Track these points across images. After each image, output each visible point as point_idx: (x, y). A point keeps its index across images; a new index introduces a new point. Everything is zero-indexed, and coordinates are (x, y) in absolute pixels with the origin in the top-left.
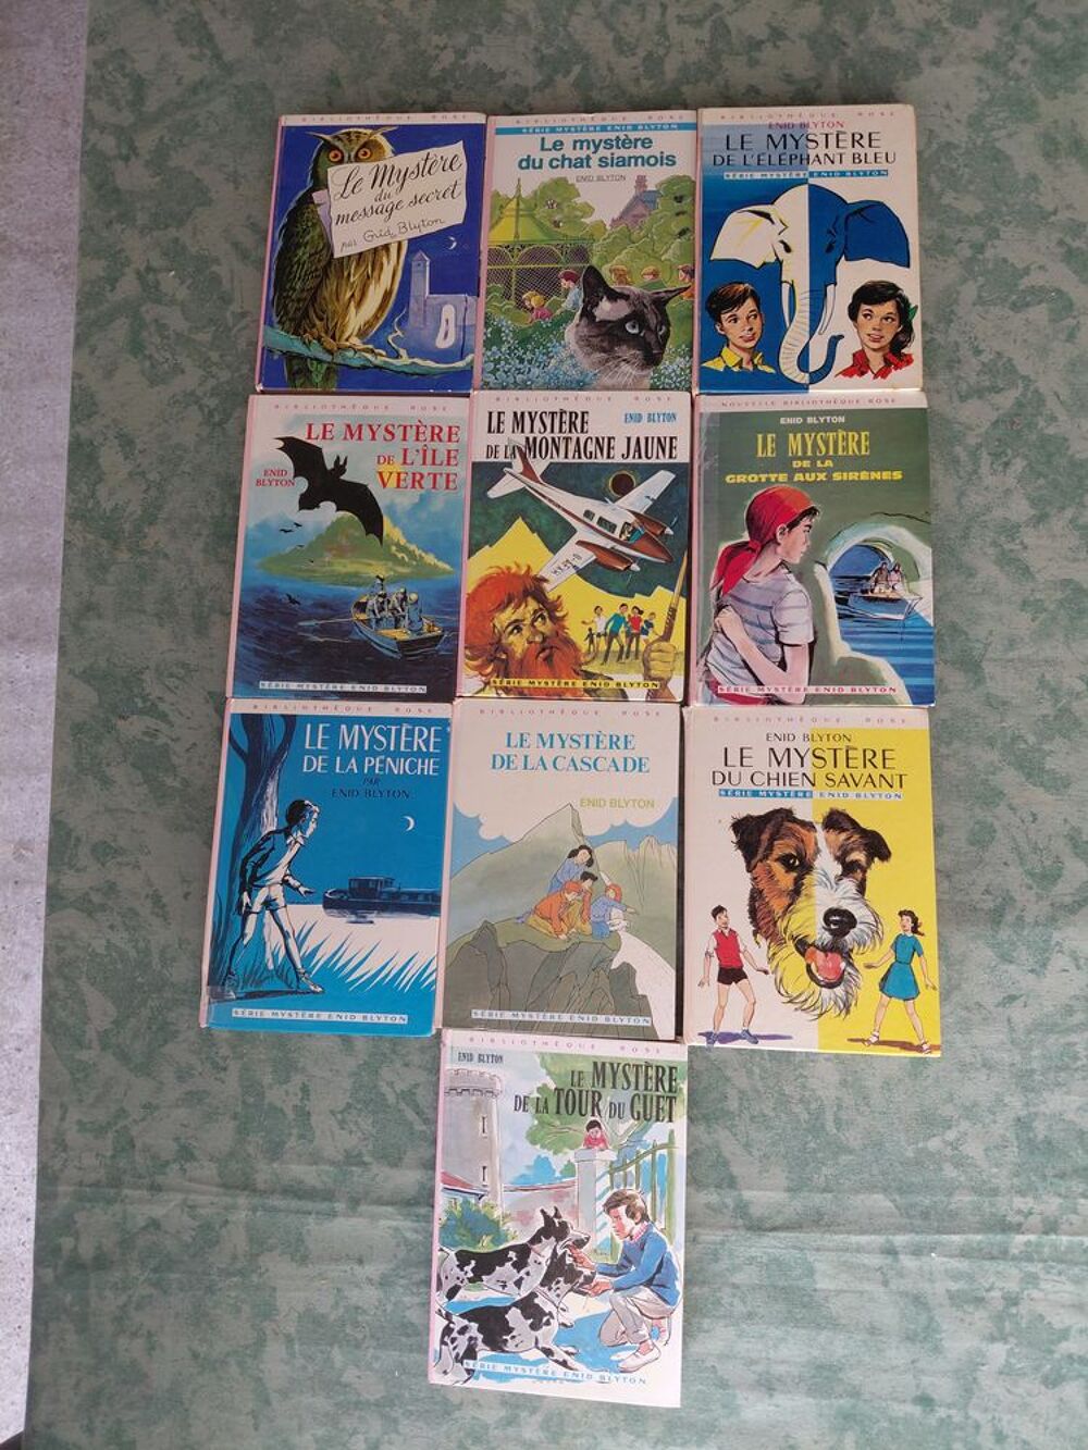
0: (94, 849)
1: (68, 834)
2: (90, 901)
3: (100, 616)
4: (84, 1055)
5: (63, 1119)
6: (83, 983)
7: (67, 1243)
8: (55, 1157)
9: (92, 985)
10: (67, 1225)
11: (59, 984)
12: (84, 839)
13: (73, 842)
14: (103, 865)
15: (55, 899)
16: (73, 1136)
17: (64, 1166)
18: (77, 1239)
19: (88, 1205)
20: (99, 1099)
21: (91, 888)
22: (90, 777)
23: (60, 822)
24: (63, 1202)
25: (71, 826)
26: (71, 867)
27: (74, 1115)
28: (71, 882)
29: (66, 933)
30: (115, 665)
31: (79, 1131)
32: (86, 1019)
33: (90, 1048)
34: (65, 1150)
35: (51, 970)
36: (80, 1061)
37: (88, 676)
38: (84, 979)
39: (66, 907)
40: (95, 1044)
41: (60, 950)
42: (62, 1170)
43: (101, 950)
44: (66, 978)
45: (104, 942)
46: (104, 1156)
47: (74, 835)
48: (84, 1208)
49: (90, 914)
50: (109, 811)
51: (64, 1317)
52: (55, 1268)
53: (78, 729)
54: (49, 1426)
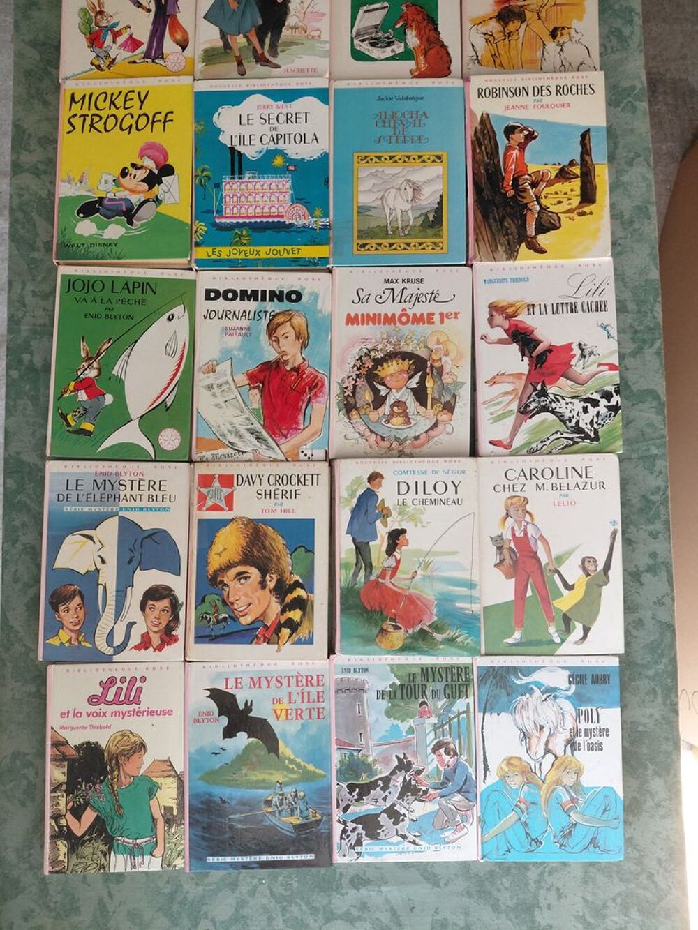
0: (39, 141)
1: (24, 132)
2: (38, 168)
3: (39, 9)
4: (36, 255)
5: (23, 289)
6: (34, 215)
7: (26, 357)
8: (19, 310)
9: (40, 215)
10: (26, 347)
11: (20, 215)
12: (33, 135)
13: (26, 136)
14: (45, 149)
15: (17, 168)
16: (29, 299)
17: (24, 315)
18: (32, 353)
19: (38, 336)
20: (44, 279)
21: (38, 162)
22: (36, 101)
23: (18, 125)
24: (24, 334)
25: (26, 127)
26: (26, 150)
27: (30, 287)
28: (26, 158)
29: (23, 186)
30: (49, 38)
31: (33, 296)
32: (37, 235)
33: (39, 251)
34: (25, 306)
35: (14, 207)
36: (32, 258)
37: (33, 44)
38: (35, 212)
39: (23, 171)
40: (43, 249)
41: (21, 196)
42: (22, 318)
43: (44, 196)
44: (24, 212)
45: (46, 192)
46: (47, 310)
47: (27, 132)
48: (36, 338)
49: (38, 176)
50: (47, 119)
51: (25, 398)
52: (20, 370)
53: (28, 73)
54: (18, 453)
